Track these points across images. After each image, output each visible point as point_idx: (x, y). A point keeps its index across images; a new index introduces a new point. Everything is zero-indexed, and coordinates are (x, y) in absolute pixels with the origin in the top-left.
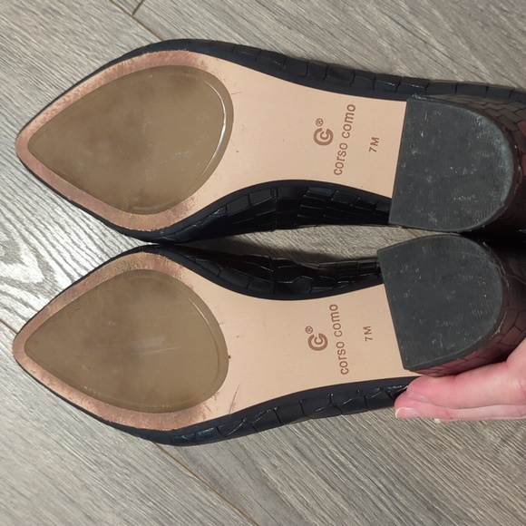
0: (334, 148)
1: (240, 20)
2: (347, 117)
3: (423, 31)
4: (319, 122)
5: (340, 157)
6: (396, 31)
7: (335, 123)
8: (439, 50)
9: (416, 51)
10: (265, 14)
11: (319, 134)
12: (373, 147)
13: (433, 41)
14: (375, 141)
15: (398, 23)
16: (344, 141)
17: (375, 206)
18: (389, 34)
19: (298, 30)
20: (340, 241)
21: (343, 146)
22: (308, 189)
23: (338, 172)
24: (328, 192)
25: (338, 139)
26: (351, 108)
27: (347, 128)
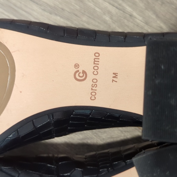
0: (88, 83)
1: (21, 11)
2: (95, 61)
3: (129, 9)
4: (77, 66)
5: (94, 88)
6: (113, 10)
7: (87, 66)
8: (139, 19)
9: (126, 21)
10: (35, 7)
11: (78, 74)
12: (114, 79)
13: (135, 14)
14: (115, 75)
15: (114, 6)
16: (95, 77)
17: (119, 117)
18: (109, 12)
19: (56, 14)
20: (95, 136)
21: (95, 81)
22: (73, 111)
23: (93, 98)
24: (88, 112)
25: (90, 76)
26: (97, 55)
27: (96, 68)
